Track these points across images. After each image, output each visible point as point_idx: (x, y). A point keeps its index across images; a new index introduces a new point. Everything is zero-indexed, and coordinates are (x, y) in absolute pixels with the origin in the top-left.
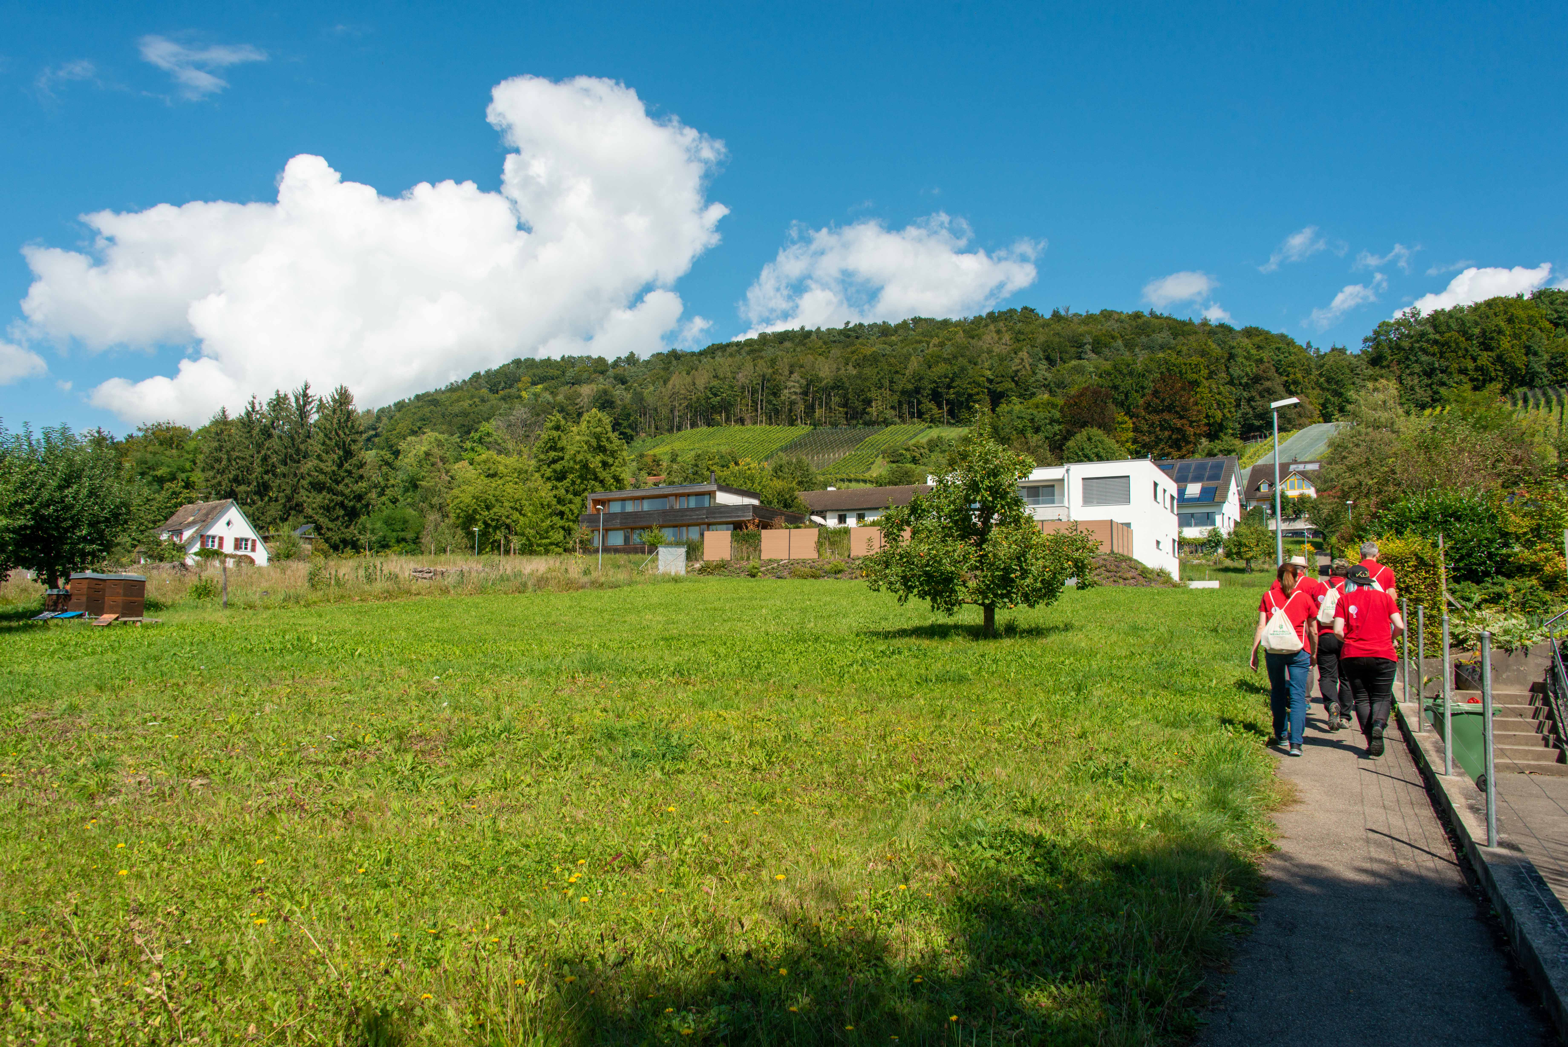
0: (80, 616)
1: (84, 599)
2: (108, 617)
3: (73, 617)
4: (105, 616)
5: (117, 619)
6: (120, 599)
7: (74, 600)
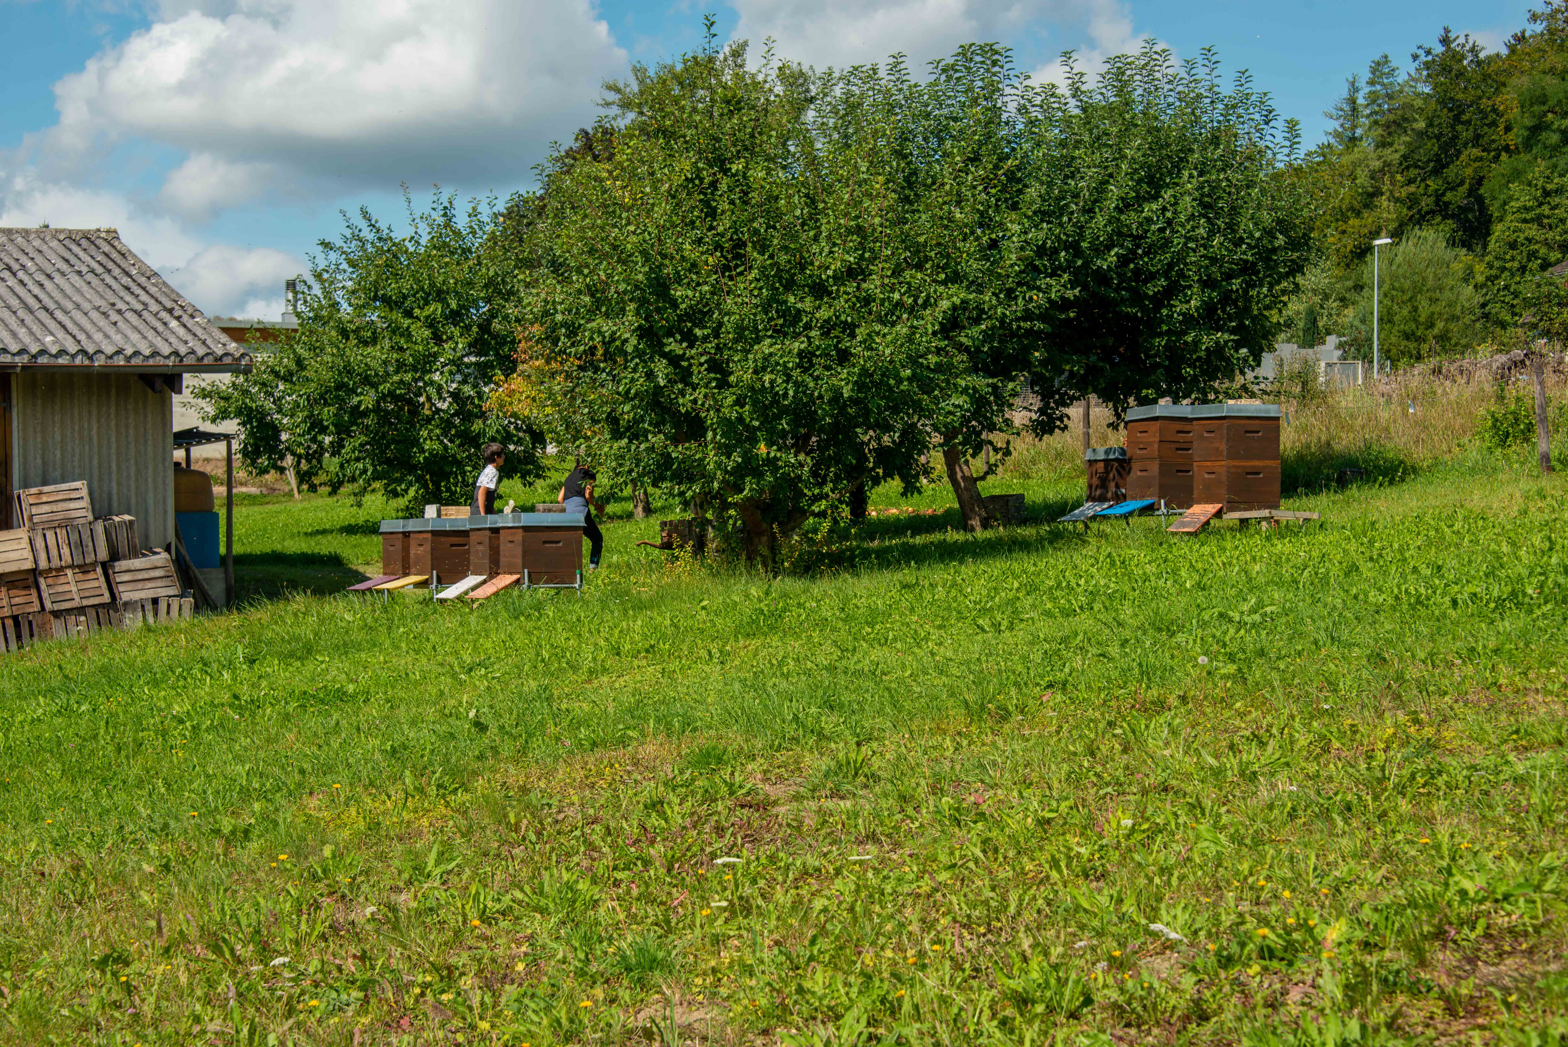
0: (1149, 510)
1: (1154, 468)
2: (1202, 511)
3: (1131, 513)
4: (1197, 509)
5: (1218, 514)
6: (1222, 466)
7: (1136, 473)
